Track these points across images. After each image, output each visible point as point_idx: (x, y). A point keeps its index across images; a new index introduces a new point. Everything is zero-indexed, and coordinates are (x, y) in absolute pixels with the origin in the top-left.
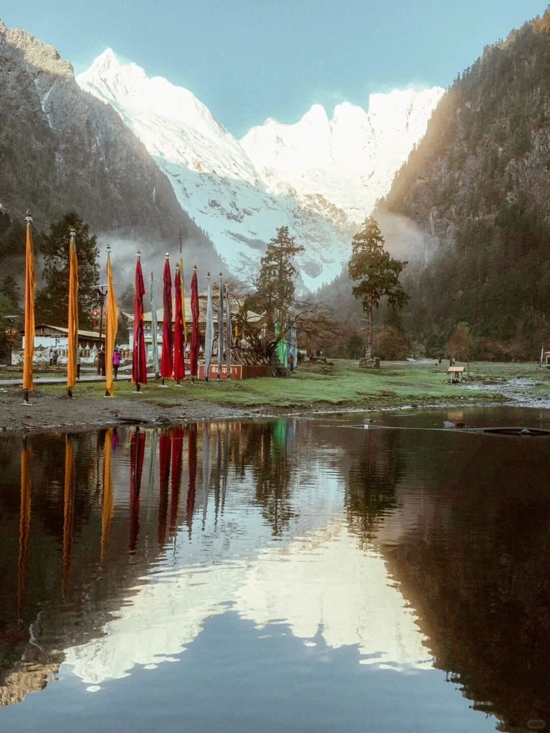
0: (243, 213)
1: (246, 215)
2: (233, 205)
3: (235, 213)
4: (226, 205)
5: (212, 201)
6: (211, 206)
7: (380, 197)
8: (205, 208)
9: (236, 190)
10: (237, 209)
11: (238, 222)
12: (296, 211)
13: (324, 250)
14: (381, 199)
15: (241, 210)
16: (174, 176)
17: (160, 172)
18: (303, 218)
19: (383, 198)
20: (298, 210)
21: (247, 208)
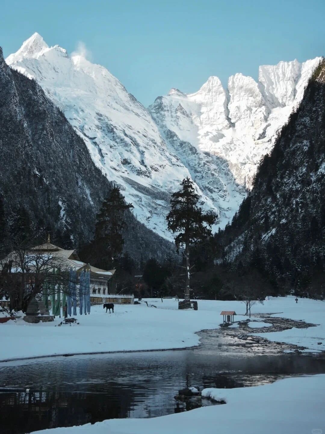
0: (150, 169)
1: (153, 172)
2: (142, 163)
3: (143, 169)
4: (136, 163)
5: (124, 160)
6: (123, 164)
7: (265, 154)
8: (118, 165)
9: (144, 150)
10: (146, 166)
11: (146, 177)
12: (197, 167)
13: (221, 200)
14: (265, 156)
15: (149, 167)
16: (91, 139)
17: (77, 135)
18: (202, 172)
19: (267, 154)
20: (198, 166)
21: (153, 165)
